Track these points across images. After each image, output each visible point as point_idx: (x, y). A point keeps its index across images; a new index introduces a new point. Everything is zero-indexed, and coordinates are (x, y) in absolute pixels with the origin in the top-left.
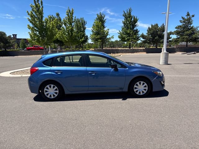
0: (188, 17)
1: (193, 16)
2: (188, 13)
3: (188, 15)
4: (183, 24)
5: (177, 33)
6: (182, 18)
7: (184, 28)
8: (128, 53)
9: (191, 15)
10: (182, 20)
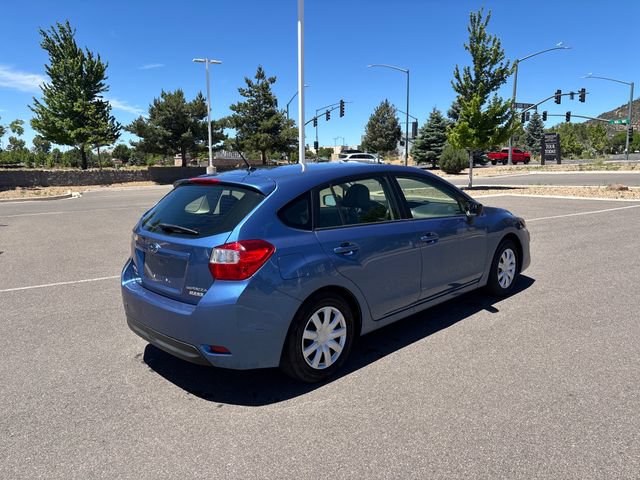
0: (261, 81)
1: (273, 81)
2: (260, 69)
3: (260, 76)
4: (248, 98)
5: (237, 123)
6: (247, 81)
7: (254, 110)
8: (90, 184)
9: (268, 76)
10: (245, 87)
